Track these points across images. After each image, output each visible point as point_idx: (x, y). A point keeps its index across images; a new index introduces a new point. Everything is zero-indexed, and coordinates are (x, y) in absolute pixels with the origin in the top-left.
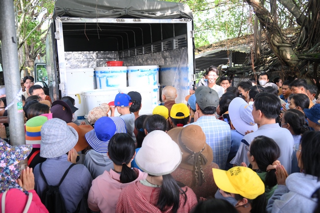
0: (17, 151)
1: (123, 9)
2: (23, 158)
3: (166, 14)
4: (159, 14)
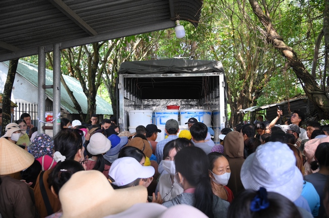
1: (167, 67)
3: (201, 69)
4: (195, 69)
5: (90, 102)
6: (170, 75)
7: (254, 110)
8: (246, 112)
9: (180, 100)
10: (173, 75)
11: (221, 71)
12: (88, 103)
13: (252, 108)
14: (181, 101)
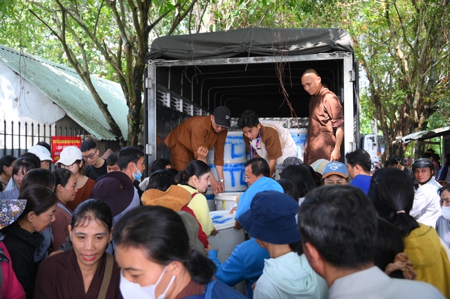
0: (4, 211)
1: (239, 44)
2: (9, 222)
3: (304, 47)
4: (294, 48)
5: (131, 121)
6: (242, 61)
7: (420, 136)
8: (406, 140)
9: (289, 119)
10: (251, 60)
11: (346, 49)
12: (129, 123)
13: (417, 133)
14: (291, 121)
